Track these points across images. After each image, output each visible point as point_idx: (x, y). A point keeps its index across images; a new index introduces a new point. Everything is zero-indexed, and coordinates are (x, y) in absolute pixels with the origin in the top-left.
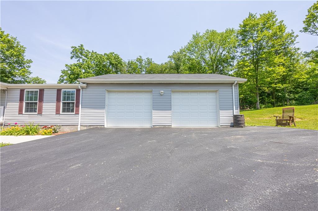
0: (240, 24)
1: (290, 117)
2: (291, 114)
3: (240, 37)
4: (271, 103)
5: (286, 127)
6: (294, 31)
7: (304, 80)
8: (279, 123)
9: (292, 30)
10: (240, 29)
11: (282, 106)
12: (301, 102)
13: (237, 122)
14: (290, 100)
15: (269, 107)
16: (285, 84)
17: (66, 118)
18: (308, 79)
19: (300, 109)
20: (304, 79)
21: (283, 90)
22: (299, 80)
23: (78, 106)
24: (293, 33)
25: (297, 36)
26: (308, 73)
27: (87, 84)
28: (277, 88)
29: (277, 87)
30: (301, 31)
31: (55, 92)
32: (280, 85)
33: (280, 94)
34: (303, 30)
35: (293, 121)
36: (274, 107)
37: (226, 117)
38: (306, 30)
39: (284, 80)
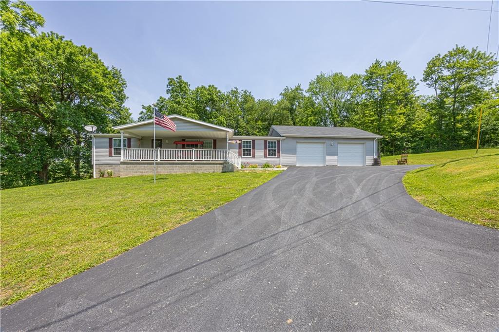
0: (366, 70)
1: (405, 160)
2: (405, 158)
3: (365, 83)
4: (390, 152)
5: (403, 165)
6: (416, 78)
7: (421, 130)
8: (399, 163)
9: (414, 77)
10: (366, 74)
11: (400, 154)
12: (416, 150)
13: (376, 163)
14: (408, 148)
15: (388, 155)
16: (404, 132)
17: (272, 160)
18: (425, 128)
19: (413, 156)
20: (421, 128)
21: (402, 138)
22: (417, 129)
23: (279, 152)
24: (415, 80)
25: (418, 84)
26: (425, 123)
27: (286, 137)
28: (397, 137)
29: (396, 135)
30: (421, 80)
31: (263, 142)
32: (399, 134)
33: (399, 143)
34: (423, 80)
35: (406, 162)
36: (392, 155)
37: (370, 160)
38: (425, 80)
39: (403, 129)
